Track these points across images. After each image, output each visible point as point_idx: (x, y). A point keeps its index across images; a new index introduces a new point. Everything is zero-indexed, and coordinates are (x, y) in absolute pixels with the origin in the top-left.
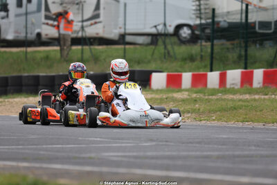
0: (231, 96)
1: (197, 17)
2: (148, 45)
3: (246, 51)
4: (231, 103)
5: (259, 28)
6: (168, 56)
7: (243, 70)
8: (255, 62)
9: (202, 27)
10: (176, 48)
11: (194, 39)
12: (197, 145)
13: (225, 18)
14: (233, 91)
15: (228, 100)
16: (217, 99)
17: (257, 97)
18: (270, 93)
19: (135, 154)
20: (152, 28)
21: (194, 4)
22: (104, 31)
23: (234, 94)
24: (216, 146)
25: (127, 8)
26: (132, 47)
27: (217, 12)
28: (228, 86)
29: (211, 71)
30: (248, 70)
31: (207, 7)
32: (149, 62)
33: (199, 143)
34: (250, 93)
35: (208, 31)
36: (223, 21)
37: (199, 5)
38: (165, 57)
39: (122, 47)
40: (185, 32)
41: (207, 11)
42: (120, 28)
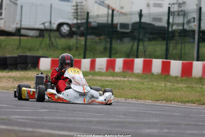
0: (99, 78)
1: (75, 18)
2: (37, 37)
3: (111, 44)
4: (100, 82)
5: (120, 28)
6: (52, 46)
7: (109, 59)
8: (116, 53)
9: (78, 26)
10: (58, 40)
11: (71, 34)
12: (80, 113)
13: (95, 20)
14: (100, 74)
15: (98, 80)
16: (90, 79)
17: (119, 79)
18: (128, 77)
19: (35, 117)
20: (41, 24)
21: (72, 8)
22: (4, 25)
23: (101, 76)
24: (94, 114)
25: (23, 9)
26: (25, 38)
27: (90, 14)
28: (97, 70)
29: (84, 58)
30: (112, 59)
31: (82, 10)
32: (38, 50)
33: (81, 111)
34: (113, 76)
35: (82, 29)
36: (94, 21)
37: (77, 9)
38: (49, 47)
39: (18, 38)
40: (65, 29)
41: (82, 14)
42: (17, 24)
